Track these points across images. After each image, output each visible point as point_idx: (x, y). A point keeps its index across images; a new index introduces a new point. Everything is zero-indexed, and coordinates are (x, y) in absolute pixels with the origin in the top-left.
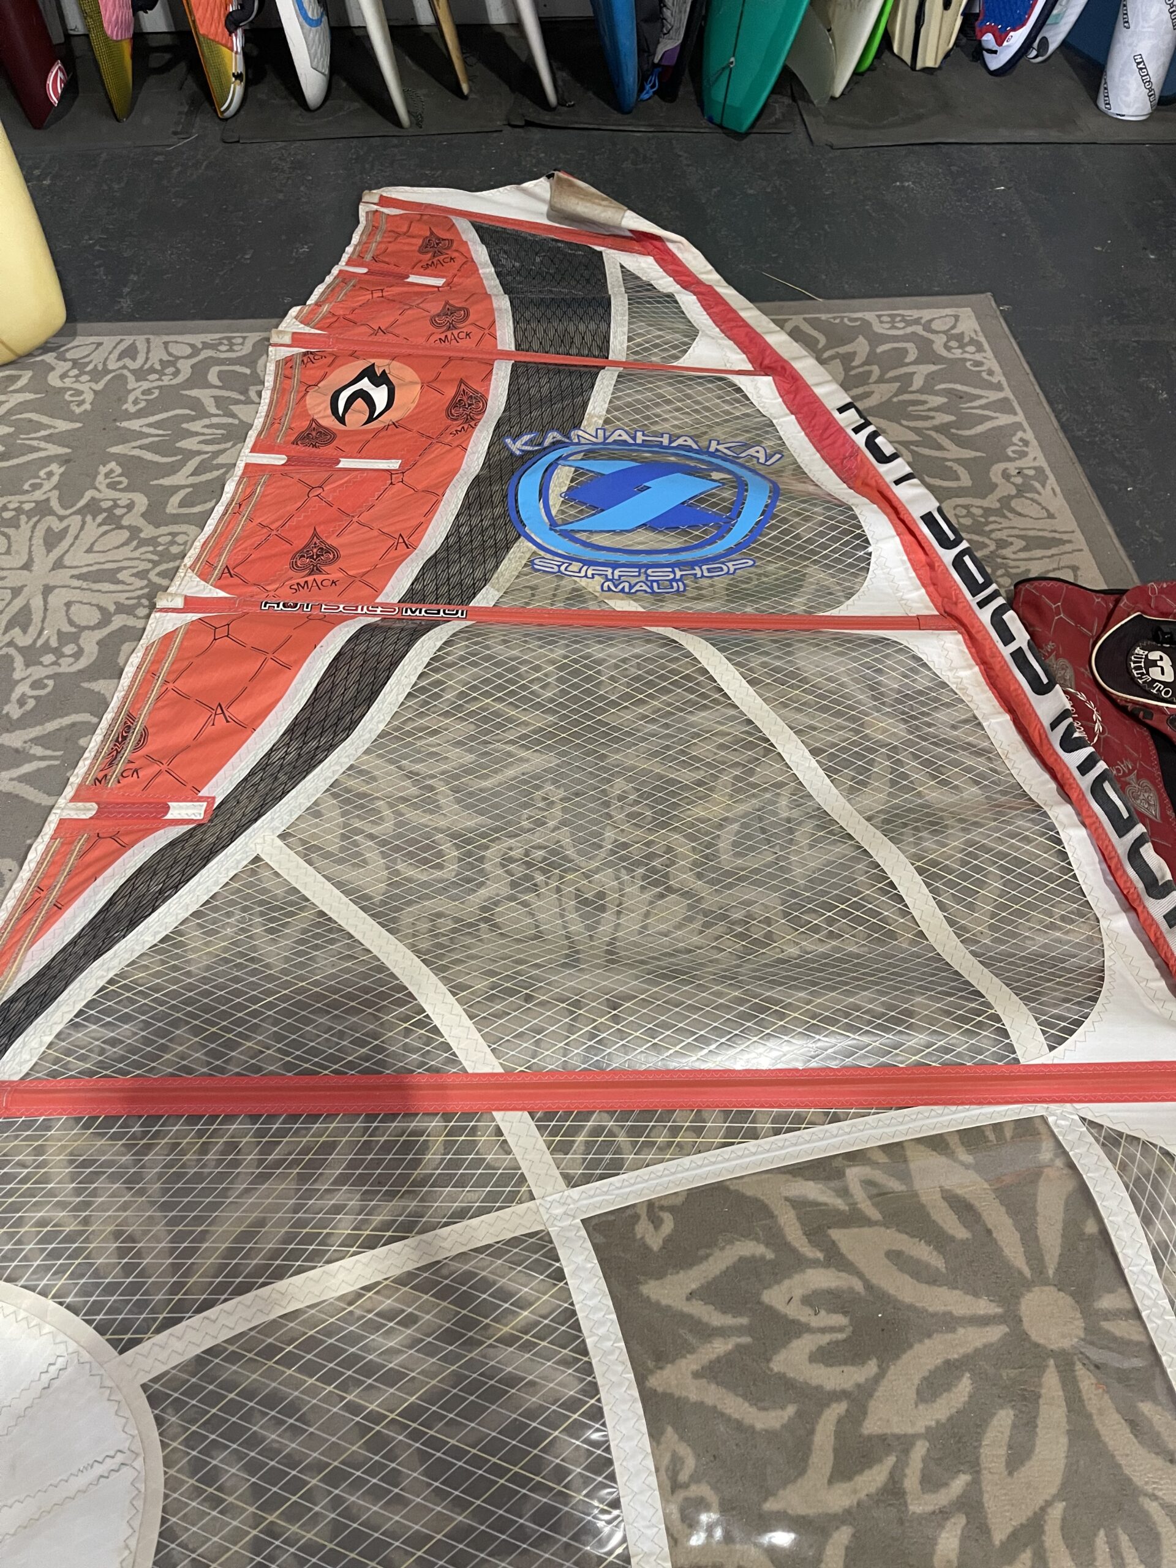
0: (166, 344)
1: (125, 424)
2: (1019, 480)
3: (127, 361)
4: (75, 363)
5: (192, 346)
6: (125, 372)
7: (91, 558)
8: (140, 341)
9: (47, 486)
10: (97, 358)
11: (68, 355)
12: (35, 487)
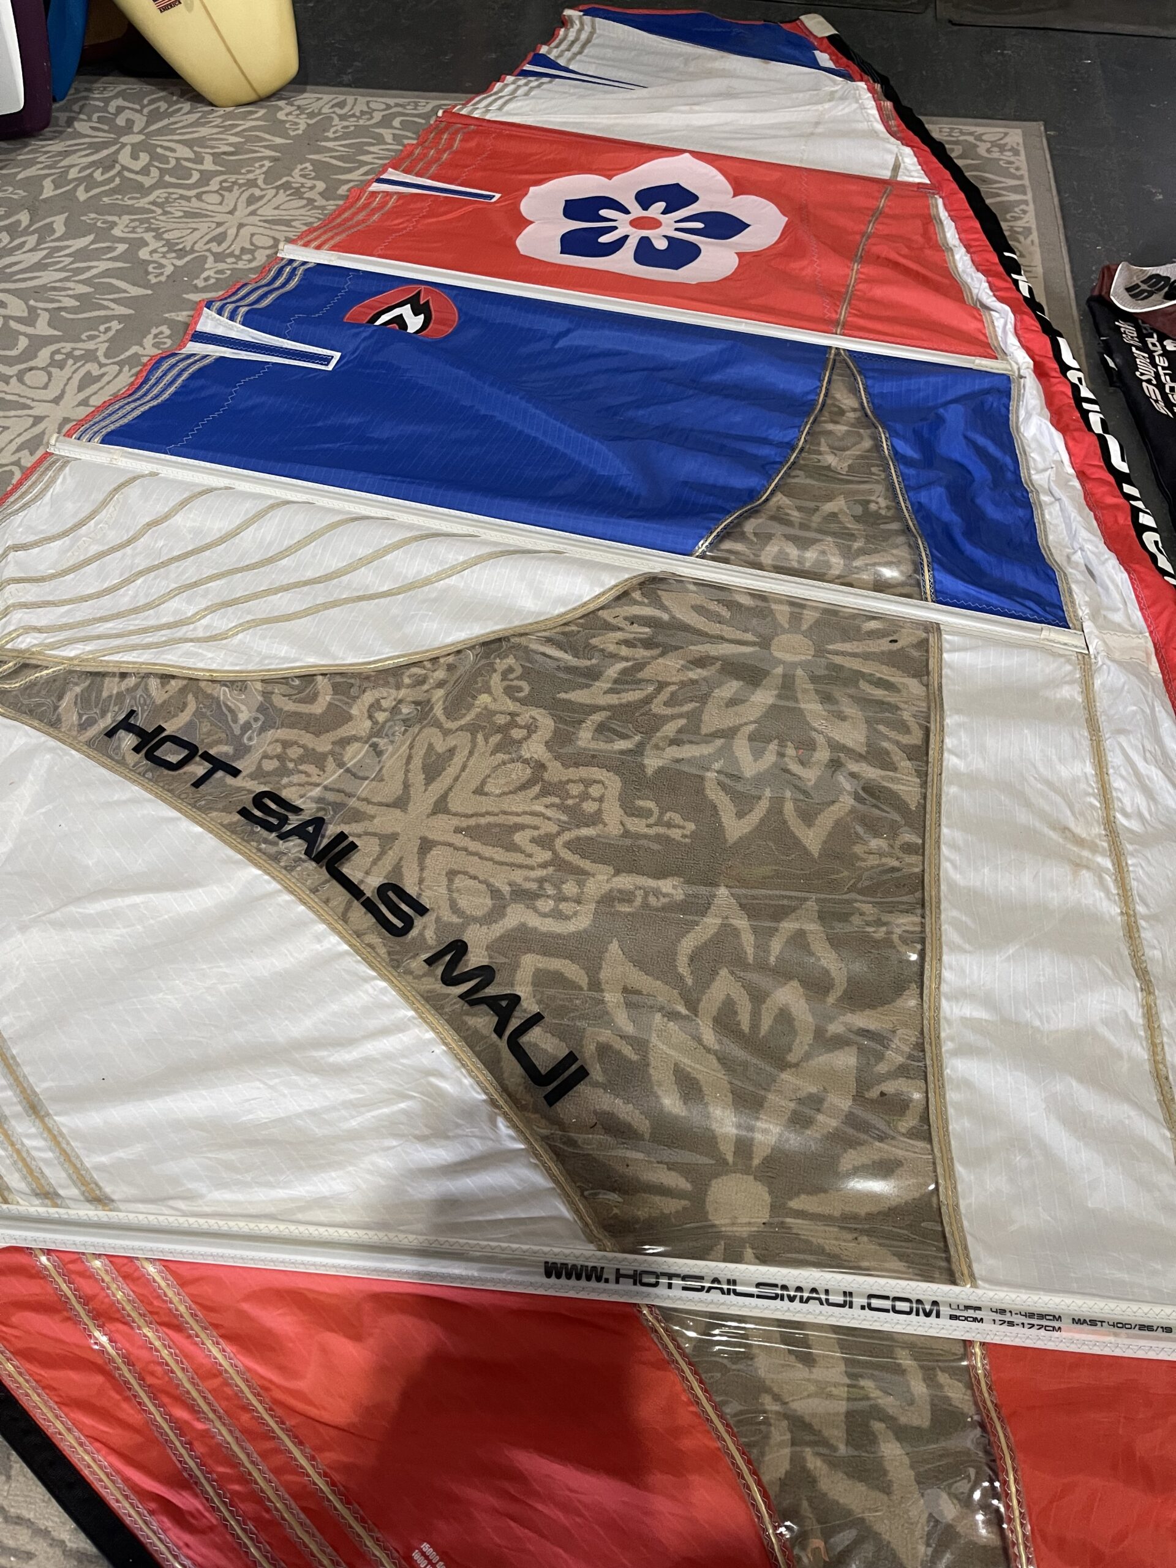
0: (368, 103)
1: (323, 144)
3: (337, 110)
4: (299, 107)
5: (387, 104)
6: (333, 115)
7: (276, 212)
8: (350, 100)
9: (258, 172)
10: (315, 107)
11: (296, 103)
12: (249, 172)
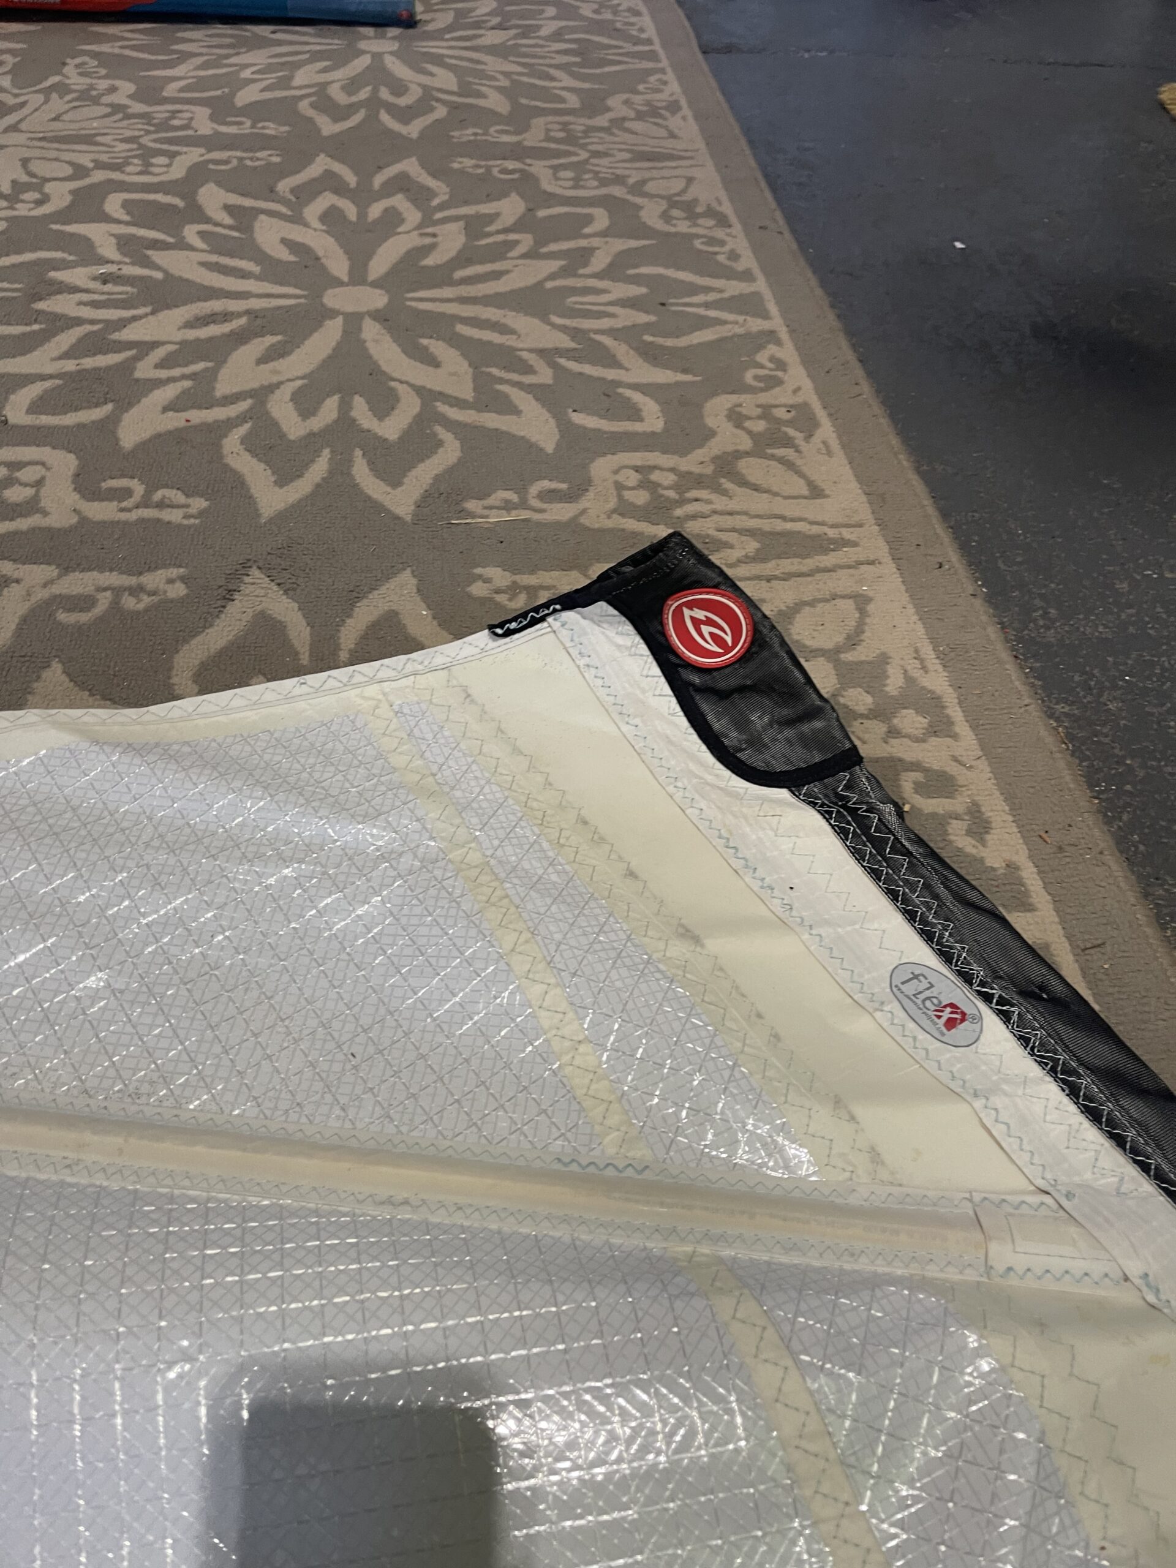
2: (760, 426)
